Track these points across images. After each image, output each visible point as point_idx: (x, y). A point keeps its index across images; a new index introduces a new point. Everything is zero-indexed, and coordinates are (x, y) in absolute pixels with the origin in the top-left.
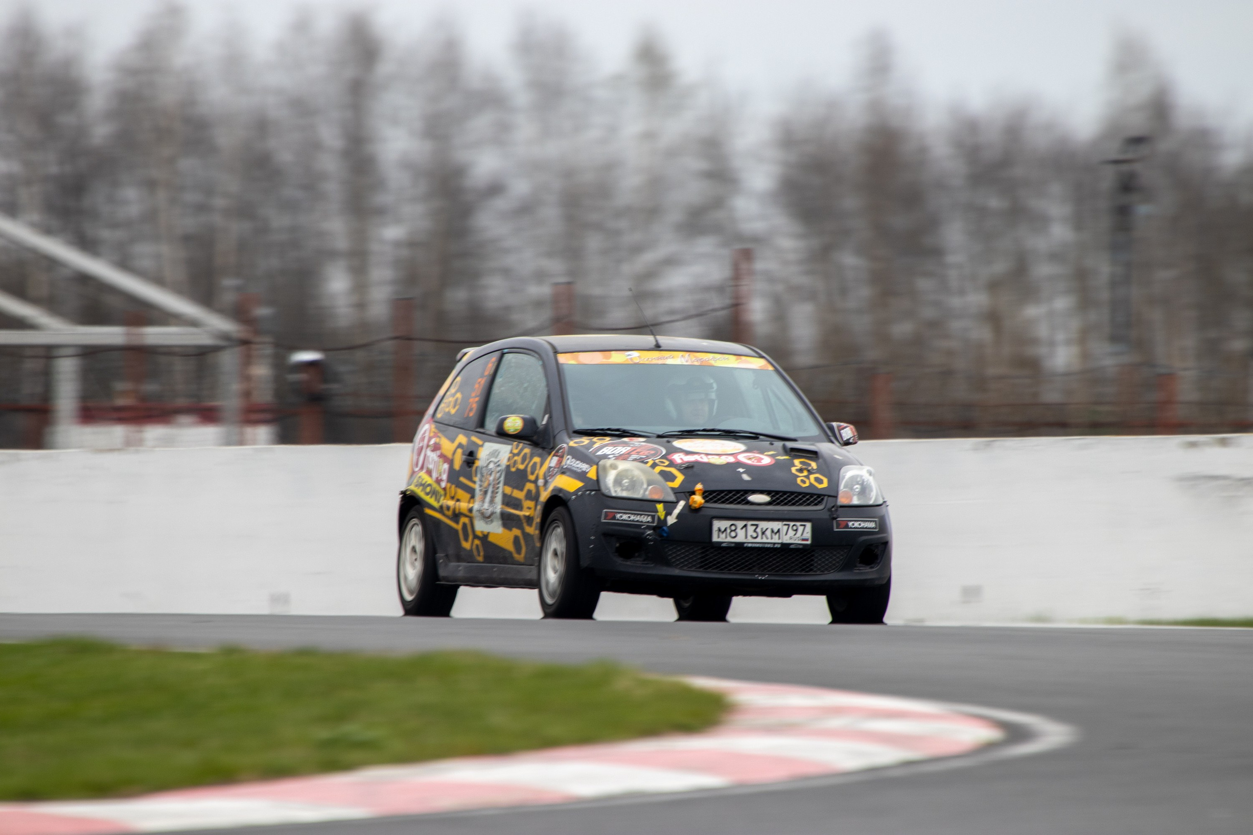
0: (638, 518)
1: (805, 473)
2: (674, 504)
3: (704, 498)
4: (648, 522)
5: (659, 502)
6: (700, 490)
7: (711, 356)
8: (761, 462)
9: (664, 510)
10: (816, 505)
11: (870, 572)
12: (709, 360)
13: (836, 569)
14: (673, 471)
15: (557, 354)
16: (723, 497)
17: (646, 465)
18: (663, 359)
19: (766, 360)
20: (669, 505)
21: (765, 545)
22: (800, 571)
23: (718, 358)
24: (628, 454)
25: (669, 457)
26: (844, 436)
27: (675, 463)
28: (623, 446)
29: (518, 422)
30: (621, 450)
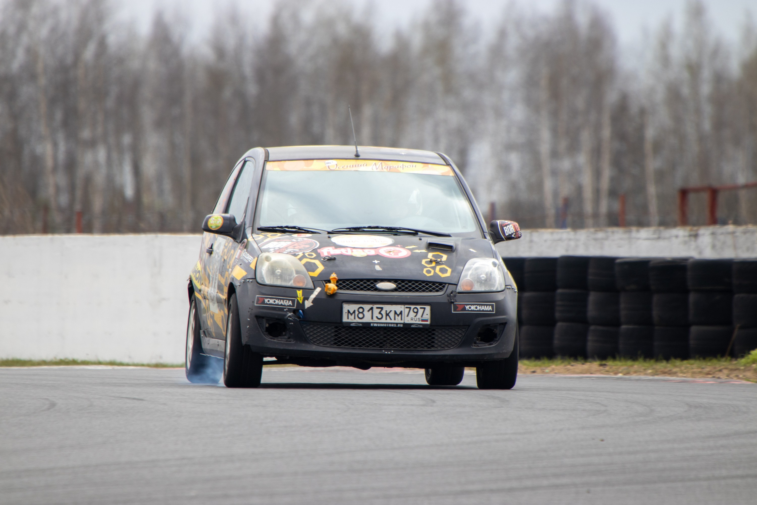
0: (281, 302)
1: (434, 264)
3: (337, 286)
4: (290, 306)
5: (299, 289)
6: (335, 278)
7: (401, 164)
8: (398, 255)
9: (302, 296)
10: (437, 291)
11: (488, 347)
12: (398, 167)
13: (455, 346)
14: (317, 262)
15: (267, 162)
16: (355, 285)
17: (296, 257)
18: (358, 166)
19: (451, 168)
20: (307, 292)
21: (389, 325)
22: (422, 347)
23: (407, 166)
24: (287, 248)
25: (319, 251)
26: (507, 232)
27: (322, 255)
28: (285, 241)
29: (219, 220)
30: (283, 244)
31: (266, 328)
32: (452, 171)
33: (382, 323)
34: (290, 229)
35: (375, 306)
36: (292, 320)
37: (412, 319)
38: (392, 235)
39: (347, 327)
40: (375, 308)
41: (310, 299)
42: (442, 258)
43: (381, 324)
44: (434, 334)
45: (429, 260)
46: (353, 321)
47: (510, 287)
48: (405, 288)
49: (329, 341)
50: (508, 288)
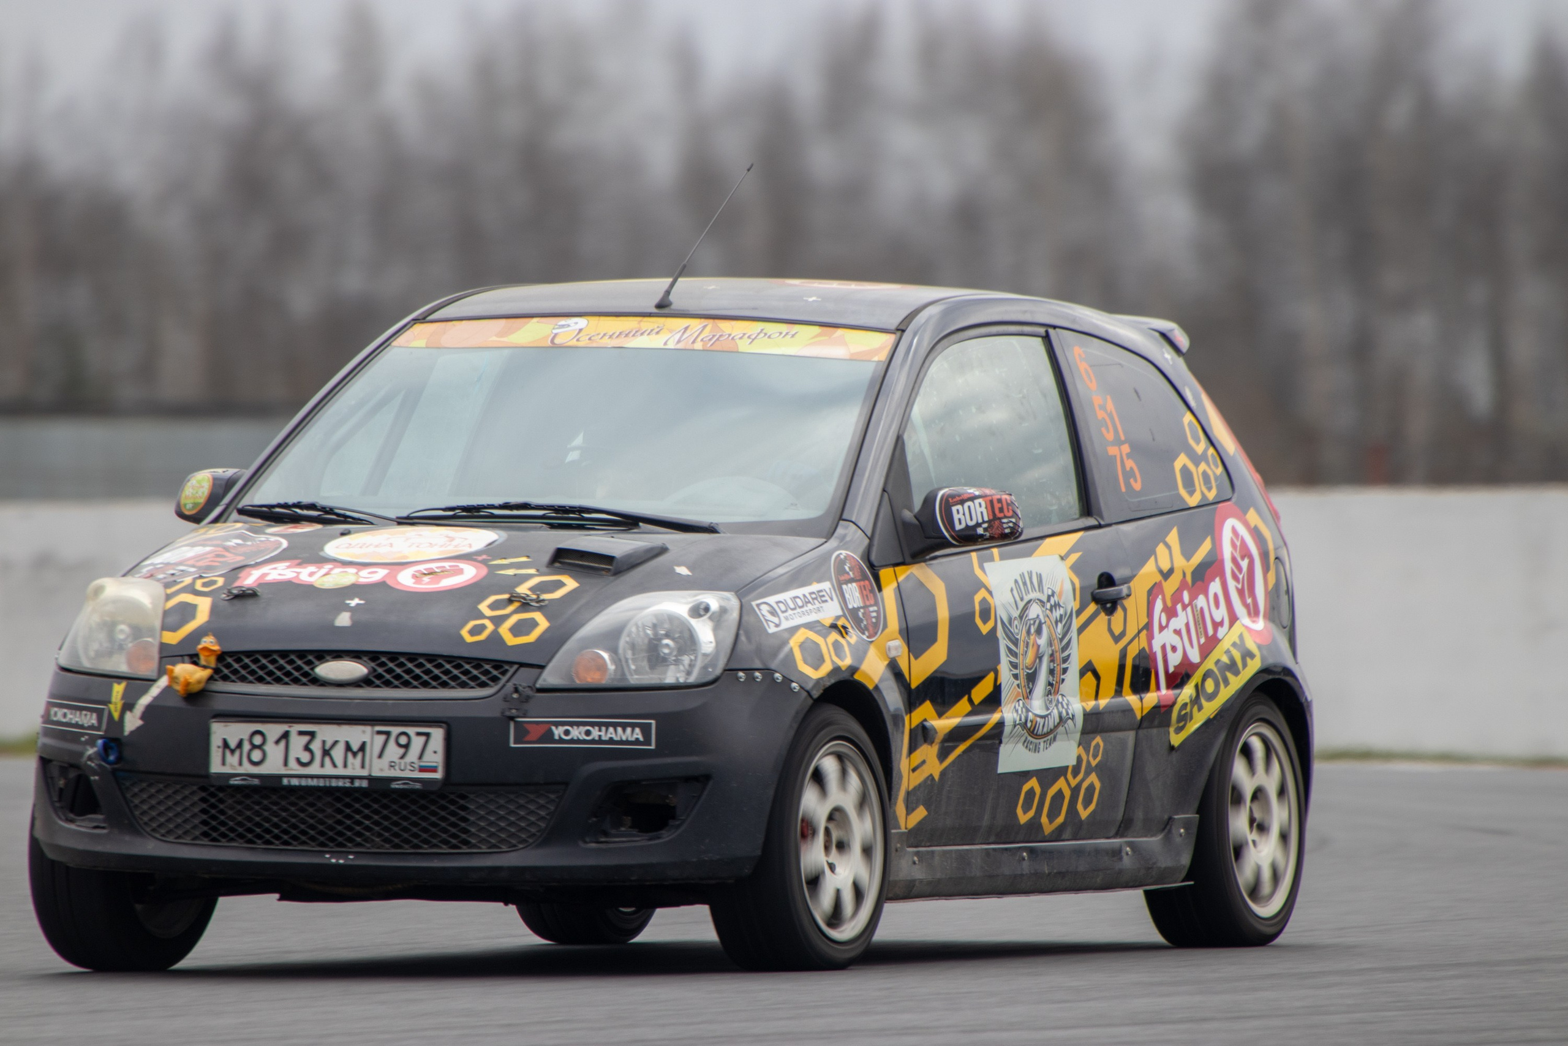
1: (513, 609)
2: (149, 683)
3: (213, 671)
4: (92, 727)
5: (119, 678)
7: (758, 327)
9: (123, 698)
10: (482, 685)
12: (742, 337)
13: (531, 841)
15: (415, 324)
16: (263, 667)
21: (331, 782)
23: (768, 334)
25: (246, 571)
26: (960, 520)
27: (236, 585)
29: (203, 487)
30: (189, 554)
32: (890, 348)
33: (312, 777)
34: (305, 512)
35: (295, 729)
36: (96, 767)
37: (393, 764)
39: (217, 788)
40: (296, 733)
41: (138, 707)
42: (556, 591)
43: (309, 780)
44: (463, 808)
45: (510, 596)
46: (235, 769)
48: (393, 677)
49: (189, 827)
50: (729, 677)
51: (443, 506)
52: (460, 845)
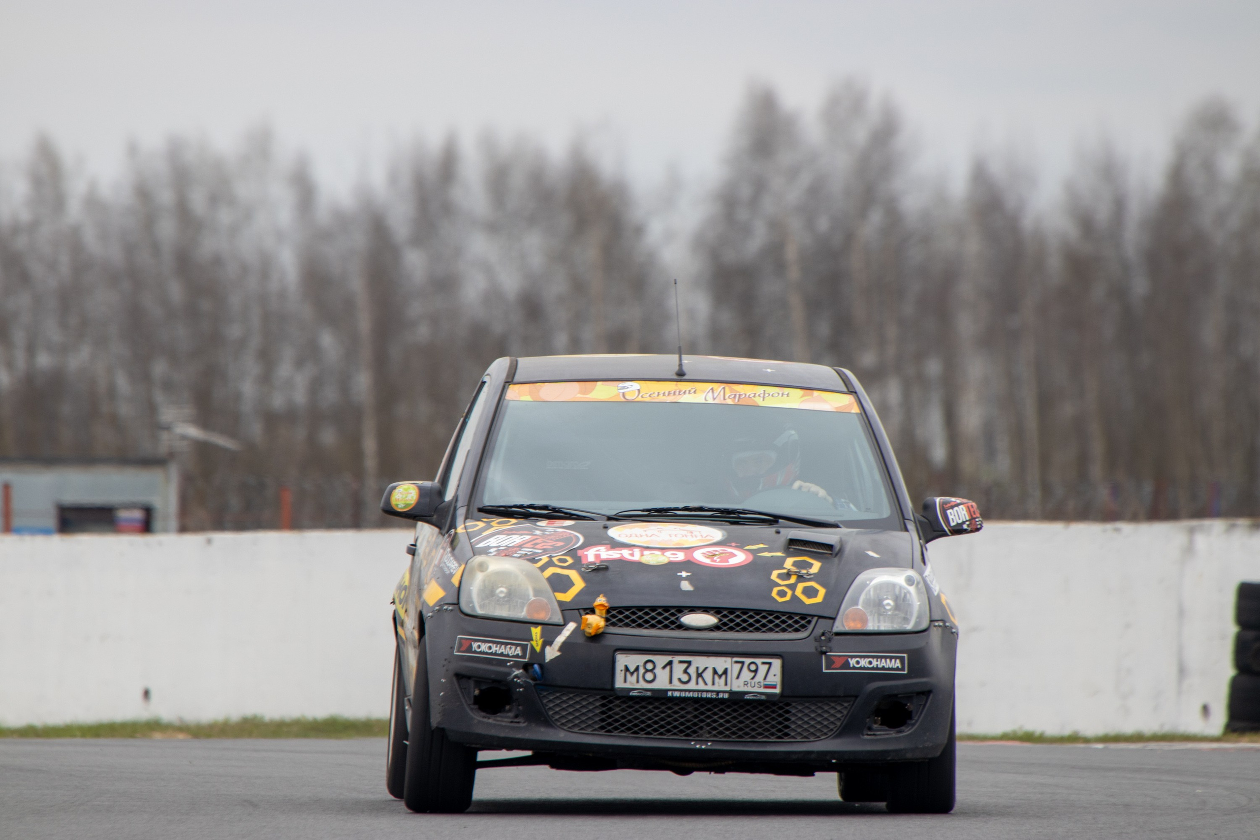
0: (502, 649)
1: (793, 580)
2: (560, 627)
3: (607, 620)
4: (517, 656)
5: (536, 624)
6: (602, 605)
7: (760, 389)
8: (728, 562)
9: (542, 637)
10: (797, 630)
11: (895, 738)
12: (754, 396)
13: (830, 734)
14: (574, 575)
15: (510, 385)
16: (640, 618)
17: (534, 565)
18: (679, 394)
19: (856, 398)
20: (551, 630)
21: (701, 695)
22: (766, 737)
23: (771, 394)
24: (520, 546)
25: (580, 553)
26: (953, 519)
27: (584, 562)
28: (521, 535)
29: (411, 493)
30: (516, 539)
31: (475, 697)
32: (857, 404)
33: (690, 691)
34: (538, 511)
35: (677, 659)
36: (521, 683)
37: (746, 685)
38: (727, 523)
39: (623, 697)
40: (677, 662)
41: (555, 643)
42: (811, 568)
43: (687, 693)
44: (788, 712)
45: (785, 571)
46: (634, 685)
47: (941, 624)
48: (735, 625)
49: (590, 722)
50: (935, 626)
51: (642, 509)
52: (783, 736)
